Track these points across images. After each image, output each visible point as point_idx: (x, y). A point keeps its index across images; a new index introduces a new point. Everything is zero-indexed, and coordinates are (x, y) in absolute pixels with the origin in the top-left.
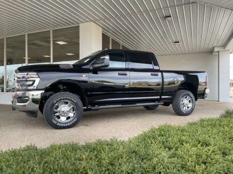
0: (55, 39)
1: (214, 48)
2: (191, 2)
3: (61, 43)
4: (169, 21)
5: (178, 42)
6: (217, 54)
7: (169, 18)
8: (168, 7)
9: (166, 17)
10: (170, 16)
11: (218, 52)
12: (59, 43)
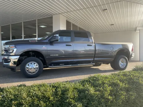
0: (39, 25)
1: (136, 28)
2: (119, 1)
3: (43, 27)
4: (106, 12)
5: (113, 25)
6: (139, 31)
7: (106, 11)
8: (101, 5)
9: (104, 10)
10: (107, 9)
11: (139, 30)
12: (41, 26)
